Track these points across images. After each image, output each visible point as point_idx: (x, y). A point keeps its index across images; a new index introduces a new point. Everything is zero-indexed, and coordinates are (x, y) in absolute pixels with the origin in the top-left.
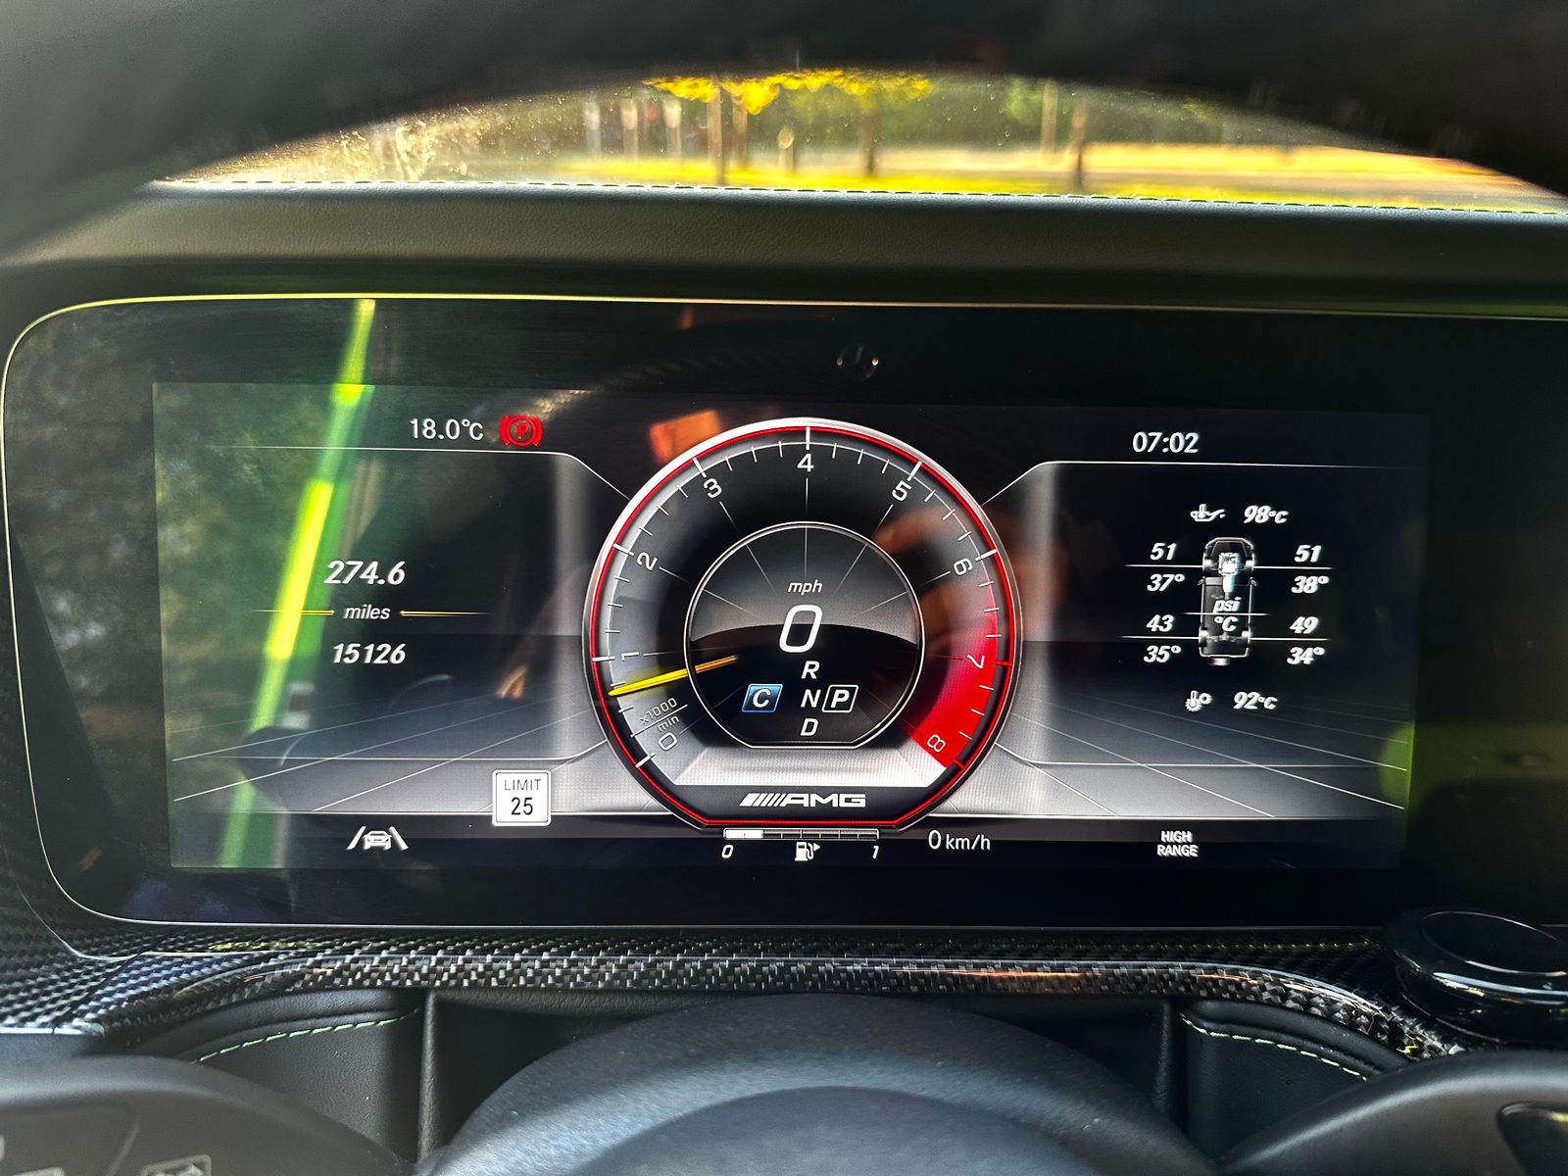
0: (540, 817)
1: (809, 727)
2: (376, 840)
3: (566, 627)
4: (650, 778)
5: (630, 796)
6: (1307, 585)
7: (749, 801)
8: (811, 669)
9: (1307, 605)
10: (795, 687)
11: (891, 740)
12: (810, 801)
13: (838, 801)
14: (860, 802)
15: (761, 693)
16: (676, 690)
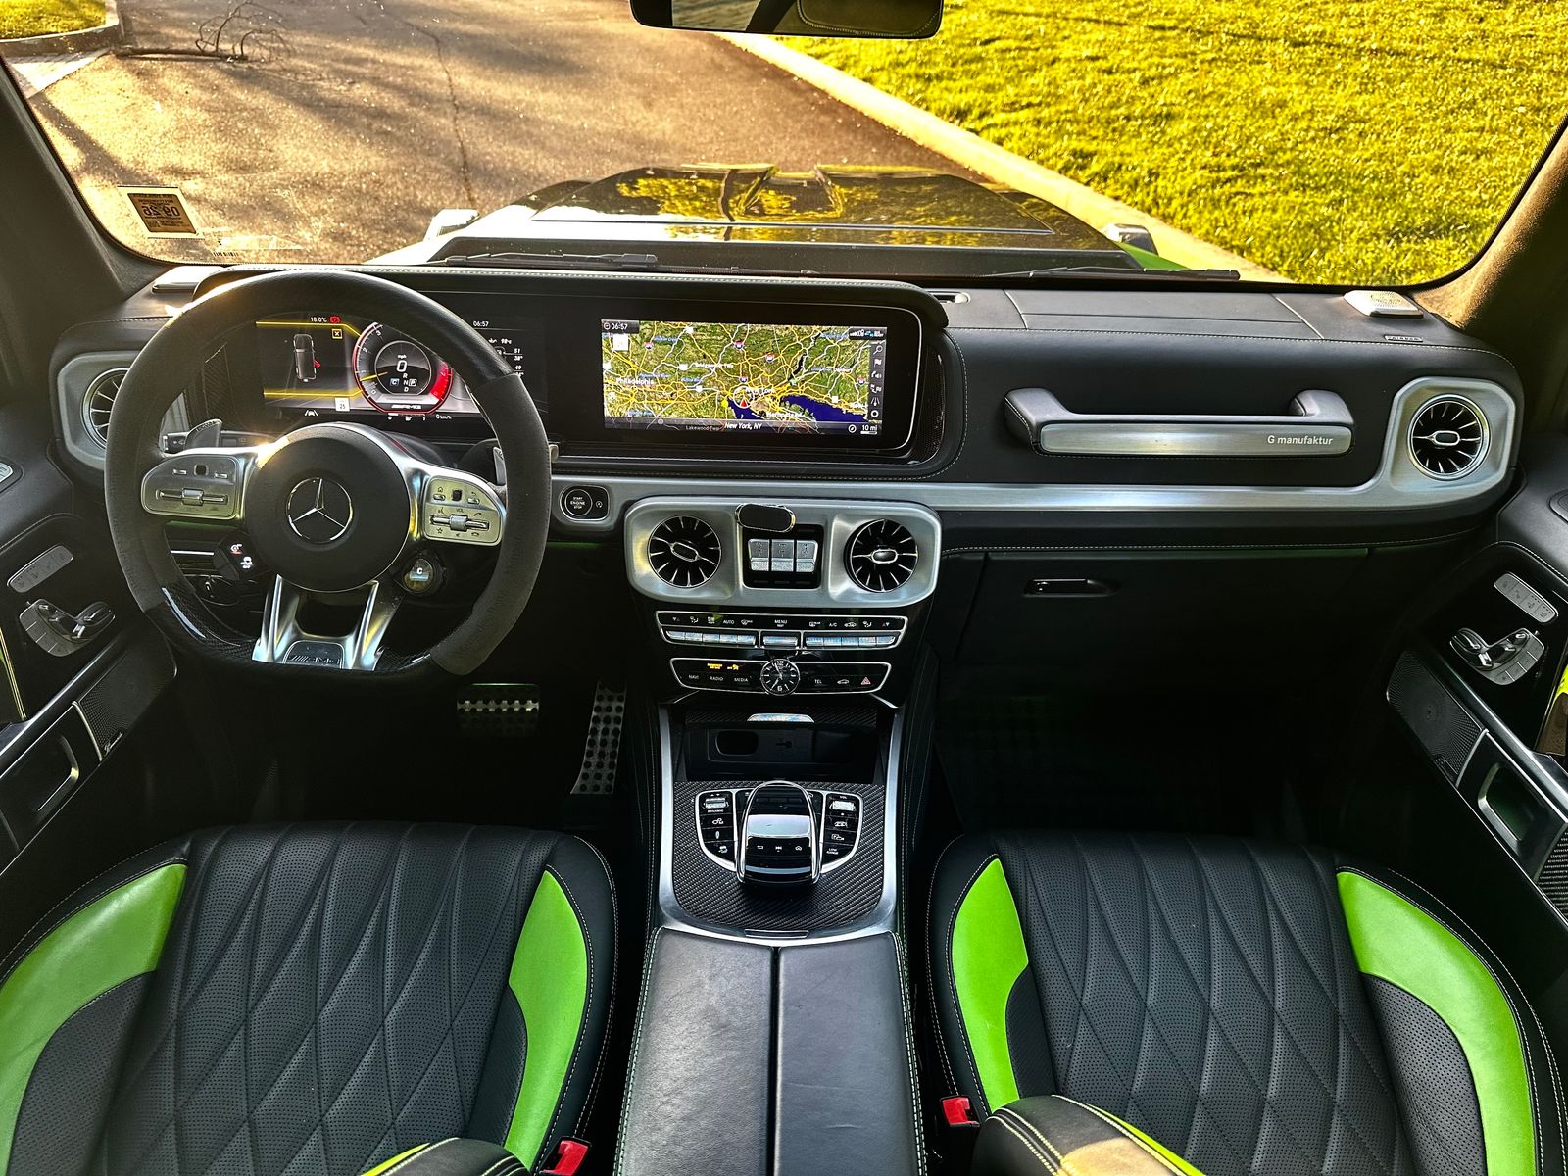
0: (347, 409)
1: (406, 389)
2: (311, 413)
3: (348, 365)
4: (371, 400)
5: (367, 405)
6: (518, 358)
7: (394, 406)
8: (405, 376)
9: (518, 363)
10: (402, 380)
11: (425, 393)
12: (408, 407)
13: (414, 407)
14: (419, 407)
15: (394, 381)
16: (375, 380)
